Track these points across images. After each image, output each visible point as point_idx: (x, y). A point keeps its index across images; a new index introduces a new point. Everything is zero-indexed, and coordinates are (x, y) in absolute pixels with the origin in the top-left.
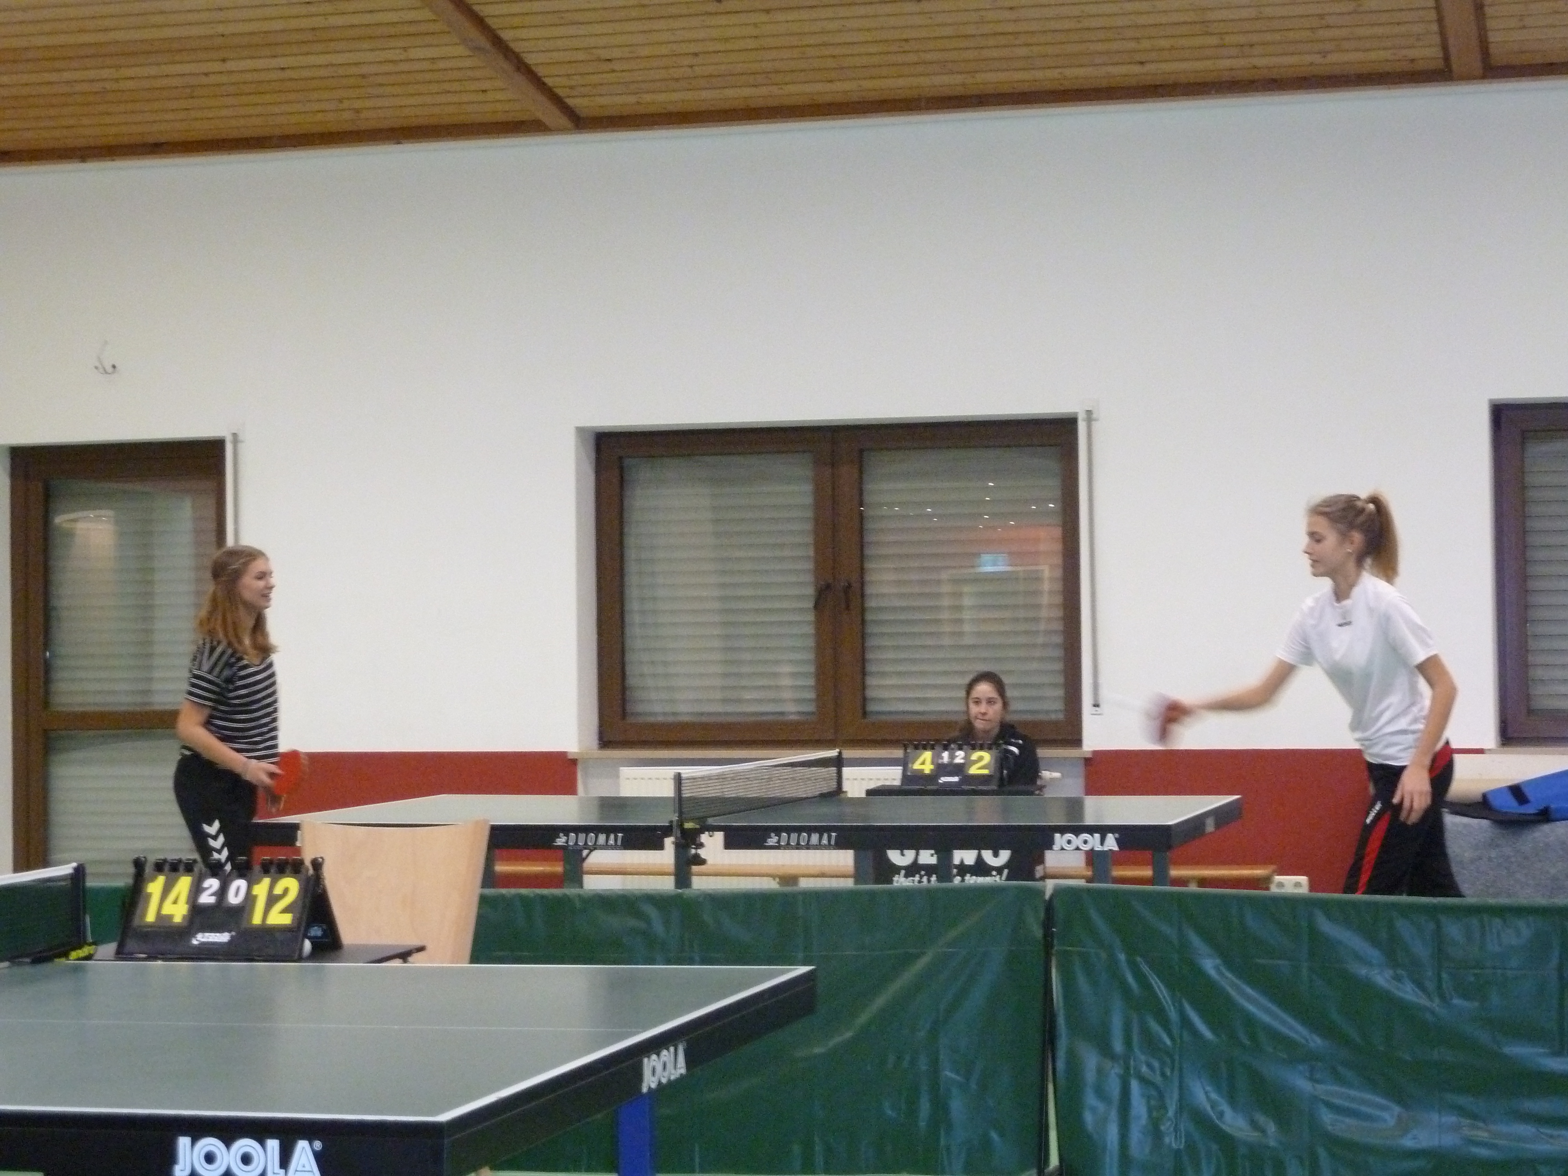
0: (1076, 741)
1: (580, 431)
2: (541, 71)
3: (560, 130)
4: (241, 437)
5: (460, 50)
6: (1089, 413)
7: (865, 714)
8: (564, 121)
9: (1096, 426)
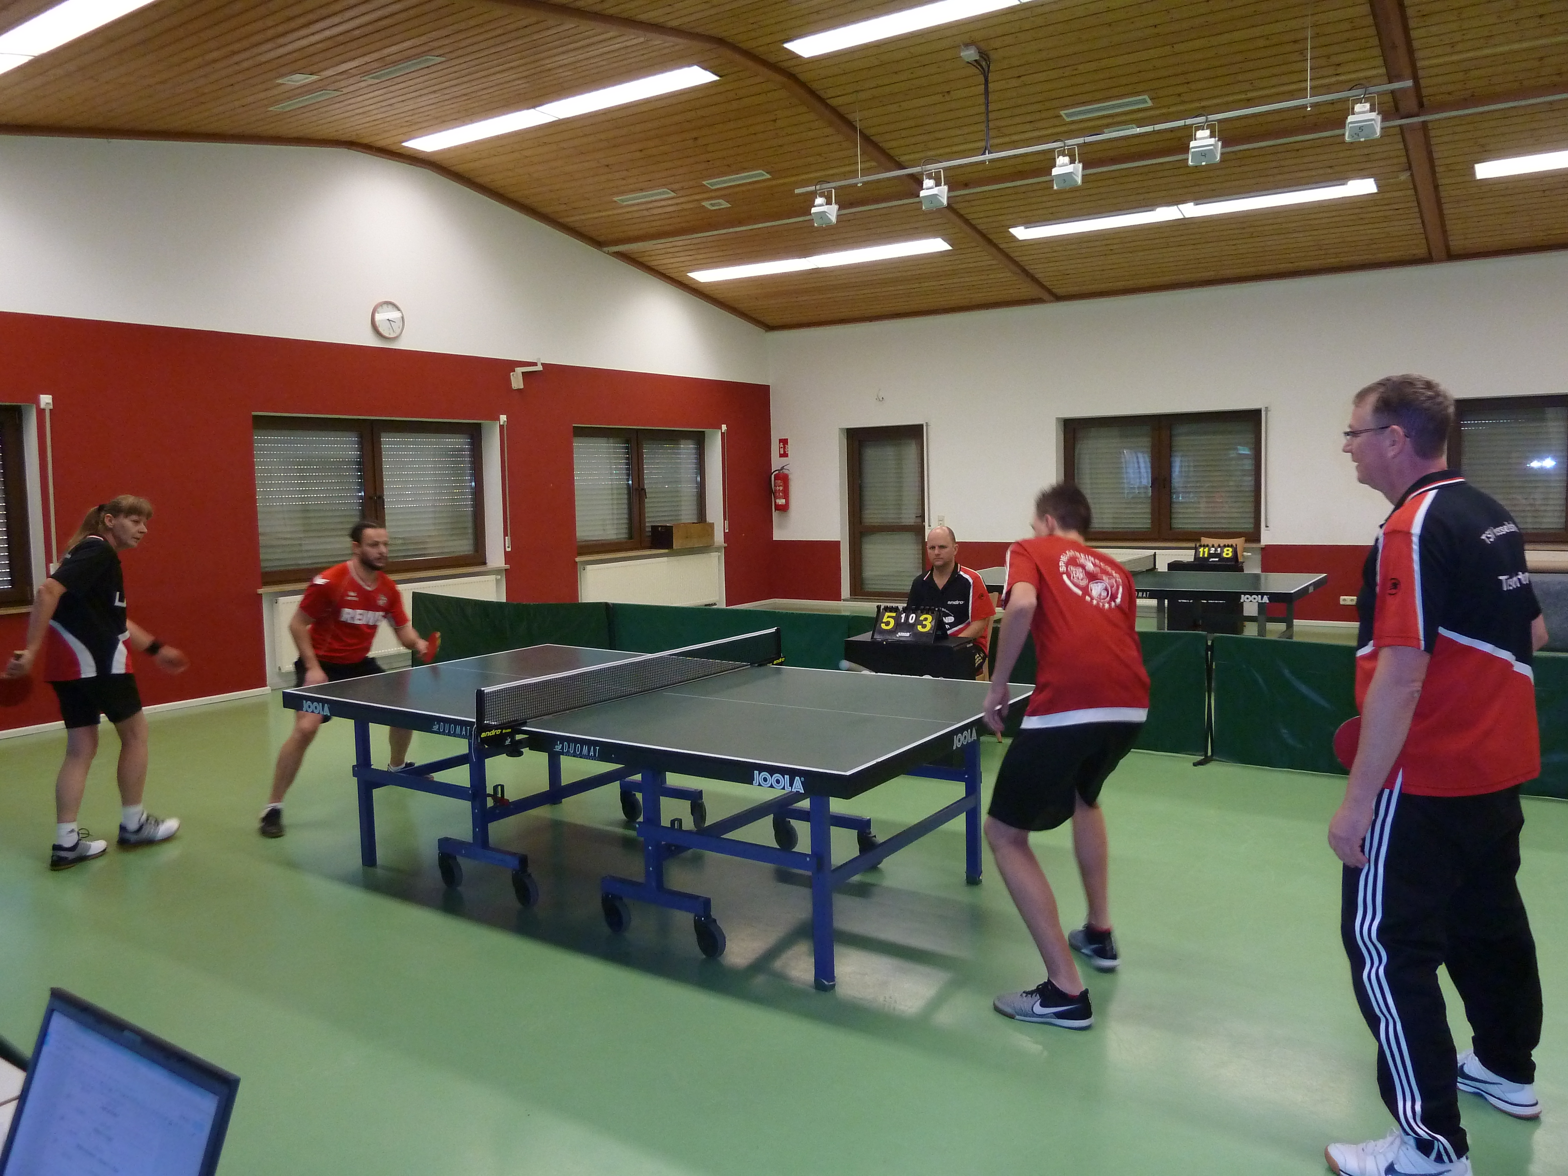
0: (1259, 541)
1: (1058, 419)
2: (1041, 280)
3: (1051, 302)
4: (929, 424)
5: (1009, 274)
6: (1267, 408)
7: (1171, 528)
8: (1052, 298)
9: (1269, 413)
